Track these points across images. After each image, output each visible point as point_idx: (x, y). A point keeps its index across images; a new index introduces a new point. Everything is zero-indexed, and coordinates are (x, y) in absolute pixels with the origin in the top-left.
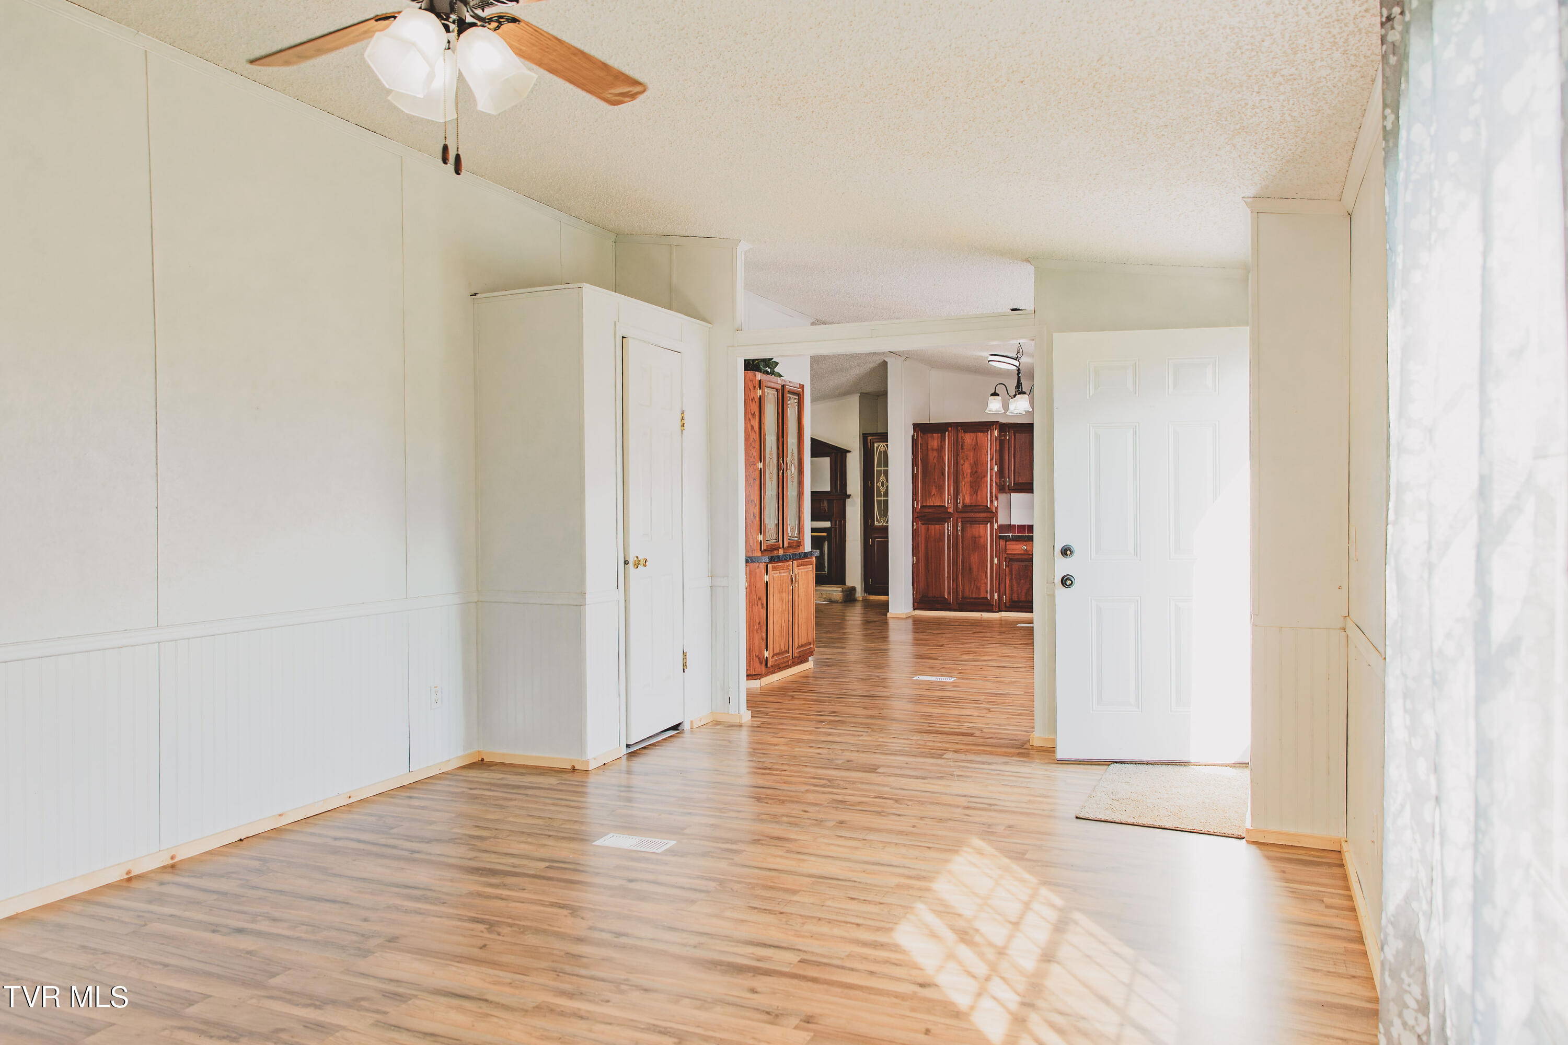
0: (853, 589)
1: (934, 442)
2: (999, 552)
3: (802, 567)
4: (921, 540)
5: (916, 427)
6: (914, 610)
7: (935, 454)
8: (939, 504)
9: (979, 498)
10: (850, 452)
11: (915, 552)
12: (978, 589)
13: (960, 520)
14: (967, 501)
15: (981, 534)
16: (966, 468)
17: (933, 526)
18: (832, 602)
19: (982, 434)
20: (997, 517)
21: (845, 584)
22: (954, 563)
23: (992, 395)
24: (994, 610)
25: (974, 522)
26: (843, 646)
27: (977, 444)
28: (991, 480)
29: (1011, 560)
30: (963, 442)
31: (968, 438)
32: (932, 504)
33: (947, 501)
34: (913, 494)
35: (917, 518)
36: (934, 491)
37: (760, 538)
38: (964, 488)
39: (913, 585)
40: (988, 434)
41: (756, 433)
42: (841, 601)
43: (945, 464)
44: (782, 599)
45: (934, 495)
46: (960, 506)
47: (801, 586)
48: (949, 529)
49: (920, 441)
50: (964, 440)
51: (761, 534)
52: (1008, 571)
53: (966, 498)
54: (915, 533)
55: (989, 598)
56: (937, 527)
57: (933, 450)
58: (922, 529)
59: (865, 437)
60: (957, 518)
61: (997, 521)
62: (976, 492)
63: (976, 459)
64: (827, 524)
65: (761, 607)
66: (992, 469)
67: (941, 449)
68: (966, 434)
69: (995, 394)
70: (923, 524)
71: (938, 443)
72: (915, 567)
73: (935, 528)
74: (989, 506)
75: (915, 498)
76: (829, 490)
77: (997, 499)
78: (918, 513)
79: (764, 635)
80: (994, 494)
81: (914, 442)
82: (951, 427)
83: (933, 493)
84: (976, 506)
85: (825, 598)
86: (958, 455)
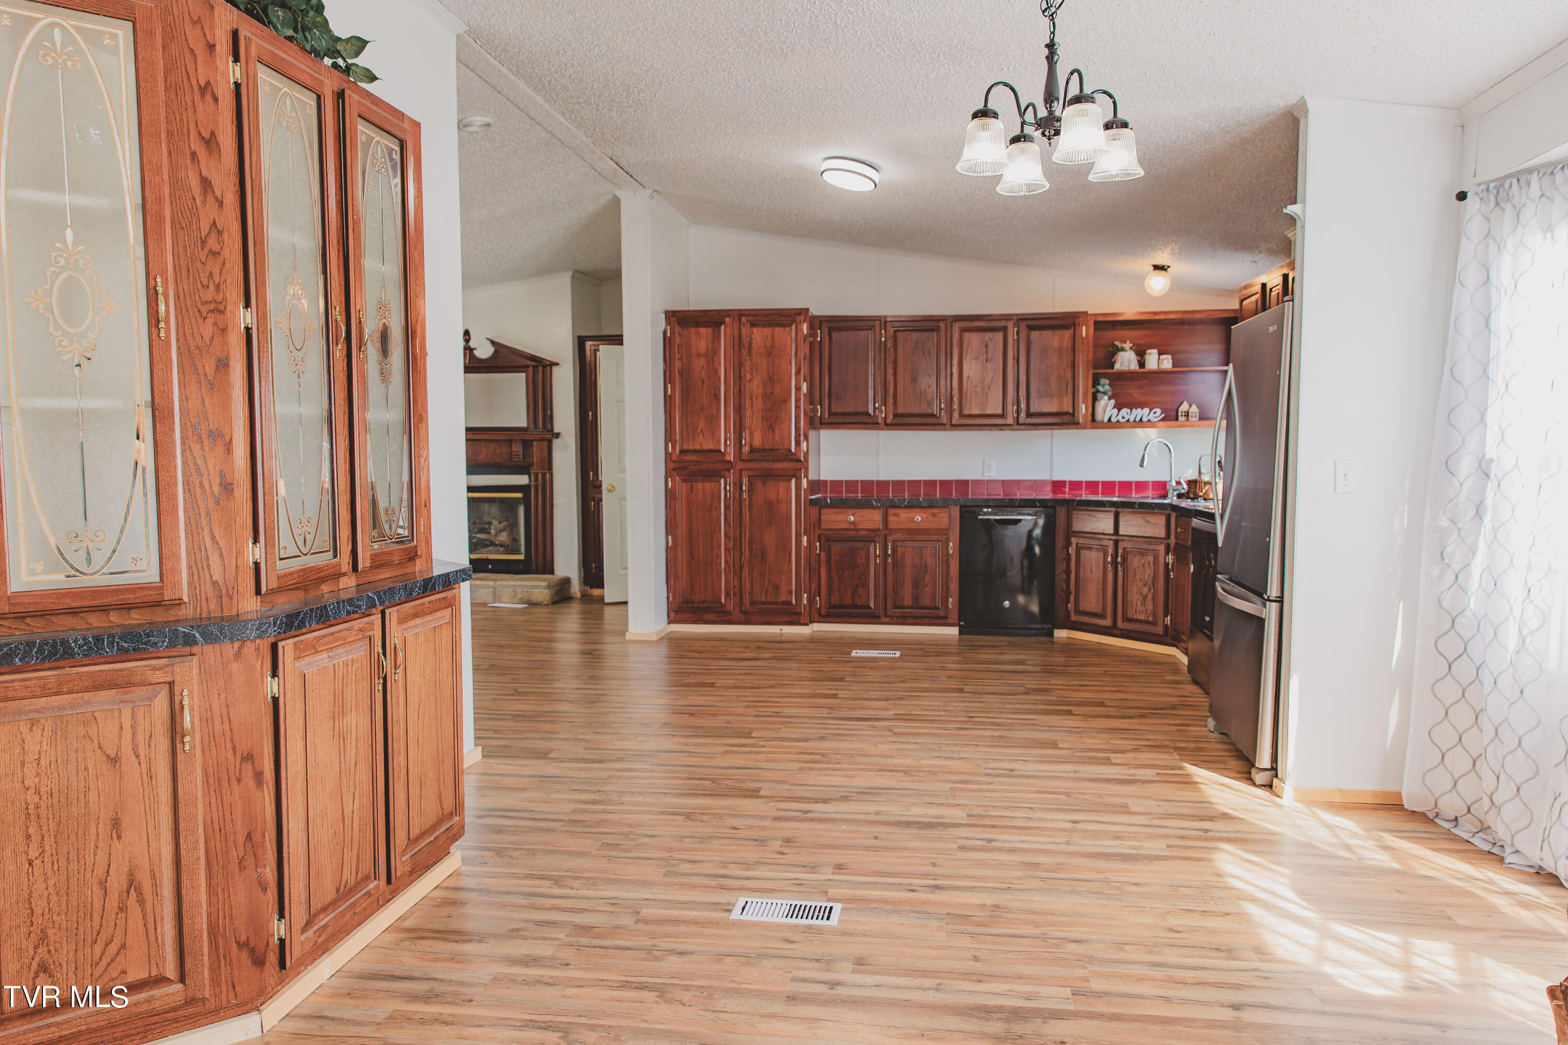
0: (566, 582)
1: (701, 339)
2: (814, 527)
3: (418, 621)
4: (681, 507)
5: (673, 317)
6: (669, 623)
7: (703, 361)
8: (711, 446)
9: (777, 438)
10: (557, 364)
11: (670, 528)
12: (776, 588)
13: (744, 473)
14: (757, 442)
15: (781, 497)
16: (755, 385)
17: (700, 485)
18: (532, 604)
19: (781, 329)
20: (807, 469)
21: (552, 572)
22: (736, 545)
23: (975, 115)
24: (803, 622)
25: (768, 476)
26: (544, 745)
27: (773, 346)
28: (797, 407)
29: (828, 539)
30: (750, 343)
31: (759, 335)
32: (698, 447)
33: (724, 441)
34: (666, 431)
35: (673, 470)
36: (702, 424)
37: (253, 553)
38: (753, 419)
39: (667, 583)
40: (791, 330)
41: (221, 204)
42: (546, 603)
43: (719, 379)
44: (341, 738)
45: (702, 431)
46: (746, 450)
47: (414, 677)
48: (728, 488)
49: (678, 340)
50: (751, 339)
51: (256, 540)
52: (823, 556)
53: (755, 437)
54: (670, 495)
55: (794, 602)
56: (707, 485)
57: (699, 355)
58: (682, 489)
59: (581, 342)
60: (741, 471)
61: (806, 476)
62: (772, 428)
63: (771, 374)
64: (523, 480)
65: (252, 784)
66: (798, 389)
67: (711, 356)
68: (755, 330)
69: (983, 113)
70: (684, 481)
71: (707, 344)
72: (671, 552)
73: (703, 488)
74: (793, 450)
75: (669, 436)
76: (523, 423)
77: (806, 438)
78: (674, 462)
79: (269, 873)
80: (802, 430)
81: (668, 342)
82: (729, 316)
83: (699, 429)
84: (772, 450)
85: (521, 599)
86: (741, 365)
